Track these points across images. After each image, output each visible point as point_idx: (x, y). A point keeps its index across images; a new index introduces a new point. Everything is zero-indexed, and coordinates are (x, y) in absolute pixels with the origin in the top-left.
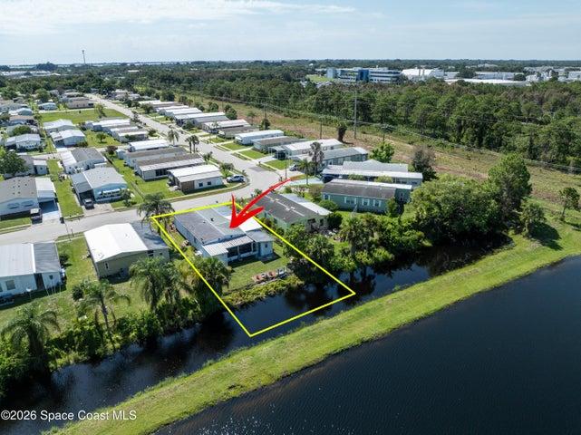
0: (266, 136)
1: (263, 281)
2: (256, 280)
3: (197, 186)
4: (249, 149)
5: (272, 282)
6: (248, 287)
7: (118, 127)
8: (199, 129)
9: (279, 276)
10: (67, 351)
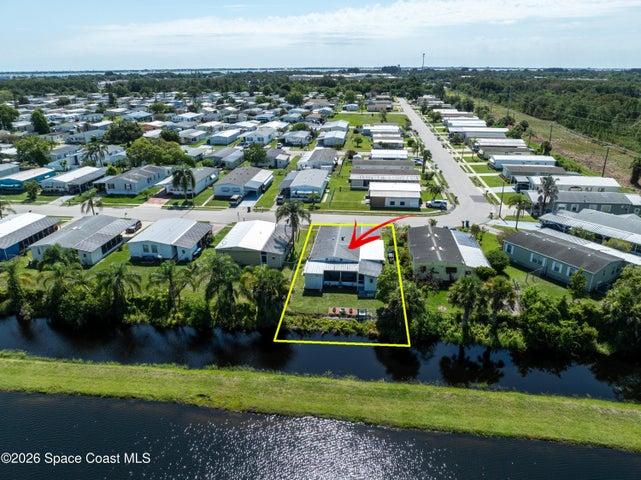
0: (529, 162)
1: (337, 315)
2: (331, 311)
3: (387, 204)
4: (497, 174)
5: (344, 321)
6: (318, 316)
7: (382, 133)
8: (466, 144)
9: (358, 316)
10: (142, 311)
